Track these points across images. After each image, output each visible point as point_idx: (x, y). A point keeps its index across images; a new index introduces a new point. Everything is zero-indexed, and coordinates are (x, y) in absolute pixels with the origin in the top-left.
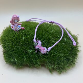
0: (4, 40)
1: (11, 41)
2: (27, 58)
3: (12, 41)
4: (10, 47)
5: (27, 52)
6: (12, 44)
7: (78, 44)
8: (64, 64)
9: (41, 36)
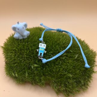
0: (7, 50)
1: (14, 52)
2: (30, 73)
3: (16, 52)
4: (12, 58)
5: (30, 67)
6: (15, 55)
7: (96, 63)
8: (73, 87)
9: (50, 49)
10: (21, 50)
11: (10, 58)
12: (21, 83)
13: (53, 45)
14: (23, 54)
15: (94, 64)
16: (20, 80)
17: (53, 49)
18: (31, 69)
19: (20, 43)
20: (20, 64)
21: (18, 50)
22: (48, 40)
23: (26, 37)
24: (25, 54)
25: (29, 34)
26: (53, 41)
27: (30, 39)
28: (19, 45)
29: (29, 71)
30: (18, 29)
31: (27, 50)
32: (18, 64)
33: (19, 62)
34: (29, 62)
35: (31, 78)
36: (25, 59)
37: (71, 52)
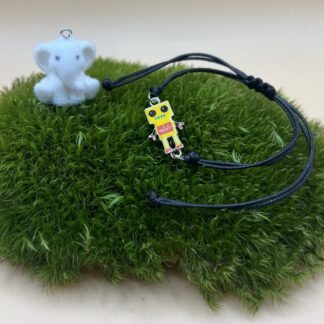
11: (6, 180)
14: (63, 161)
18: (99, 215)
20: (52, 198)
21: (39, 146)
24: (69, 157)
32: (46, 200)
35: (105, 249)
36: (71, 176)
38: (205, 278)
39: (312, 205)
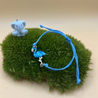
1: (12, 48)
2: (27, 69)
3: (14, 49)
4: (10, 54)
5: (27, 63)
6: (13, 52)
7: (91, 61)
9: (47, 47)
10: (19, 47)
11: (8, 54)
12: (18, 78)
13: (49, 43)
14: (21, 51)
15: (89, 62)
16: (17, 75)
17: (50, 47)
18: (28, 65)
19: (18, 40)
21: (16, 47)
22: (45, 38)
23: (24, 35)
24: (23, 50)
25: (27, 33)
26: (50, 39)
27: (27, 37)
28: (17, 42)
29: (27, 67)
30: (17, 26)
31: (24, 47)
32: (16, 60)
33: (17, 58)
34: (26, 58)
35: (28, 73)
36: (23, 55)
37: (67, 50)
38: (51, 83)
39: (81, 70)
